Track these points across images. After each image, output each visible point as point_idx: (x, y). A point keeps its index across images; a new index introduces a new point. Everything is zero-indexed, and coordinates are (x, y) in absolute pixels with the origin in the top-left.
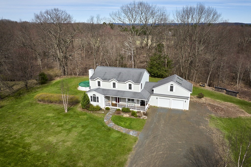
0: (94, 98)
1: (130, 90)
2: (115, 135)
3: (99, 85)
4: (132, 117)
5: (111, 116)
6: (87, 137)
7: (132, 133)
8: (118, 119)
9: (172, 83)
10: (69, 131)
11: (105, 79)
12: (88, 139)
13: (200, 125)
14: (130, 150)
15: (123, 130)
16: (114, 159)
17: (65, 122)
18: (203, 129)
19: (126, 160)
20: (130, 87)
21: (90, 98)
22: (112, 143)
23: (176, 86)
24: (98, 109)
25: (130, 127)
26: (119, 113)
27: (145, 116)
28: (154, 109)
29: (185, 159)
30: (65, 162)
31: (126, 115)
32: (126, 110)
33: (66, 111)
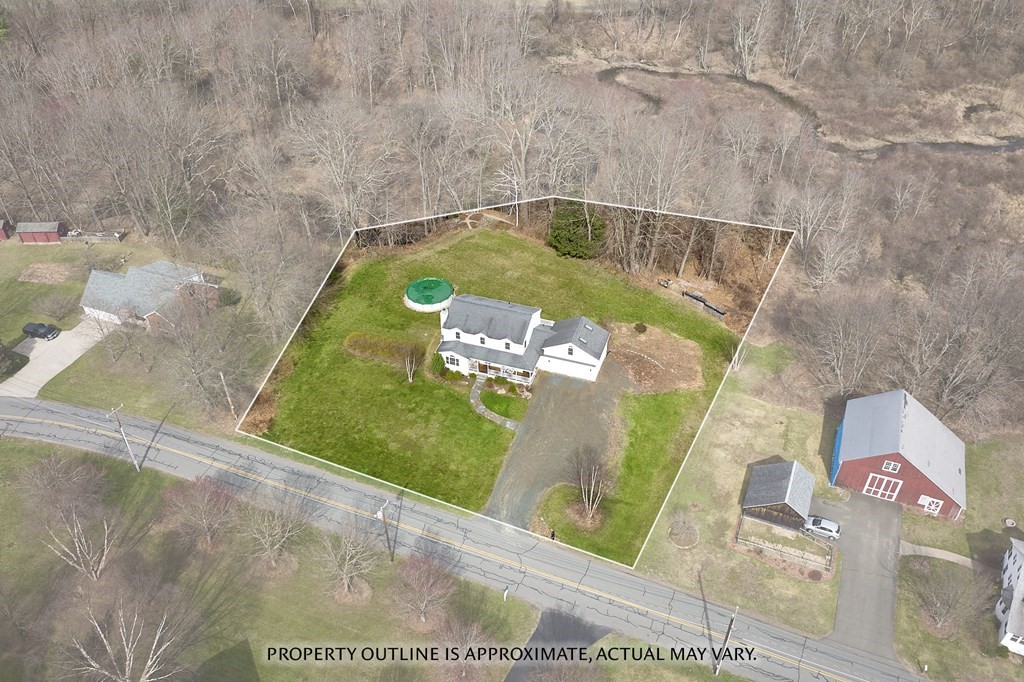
0: (453, 360)
1: (507, 351)
2: (487, 427)
3: (458, 337)
4: (510, 394)
5: (479, 392)
6: (453, 430)
7: (509, 424)
8: (490, 400)
9: (570, 344)
10: (427, 420)
11: (467, 331)
12: (455, 433)
13: (601, 412)
14: (505, 450)
15: (498, 419)
16: (488, 461)
17: (416, 403)
18: (603, 419)
19: (502, 462)
20: (507, 346)
21: (445, 359)
22: (485, 439)
23: (576, 349)
24: (459, 376)
25: (506, 415)
26: (491, 386)
27: (528, 393)
28: (544, 377)
29: (566, 463)
30: (436, 465)
31: (502, 392)
32: (501, 381)
33: (410, 380)
